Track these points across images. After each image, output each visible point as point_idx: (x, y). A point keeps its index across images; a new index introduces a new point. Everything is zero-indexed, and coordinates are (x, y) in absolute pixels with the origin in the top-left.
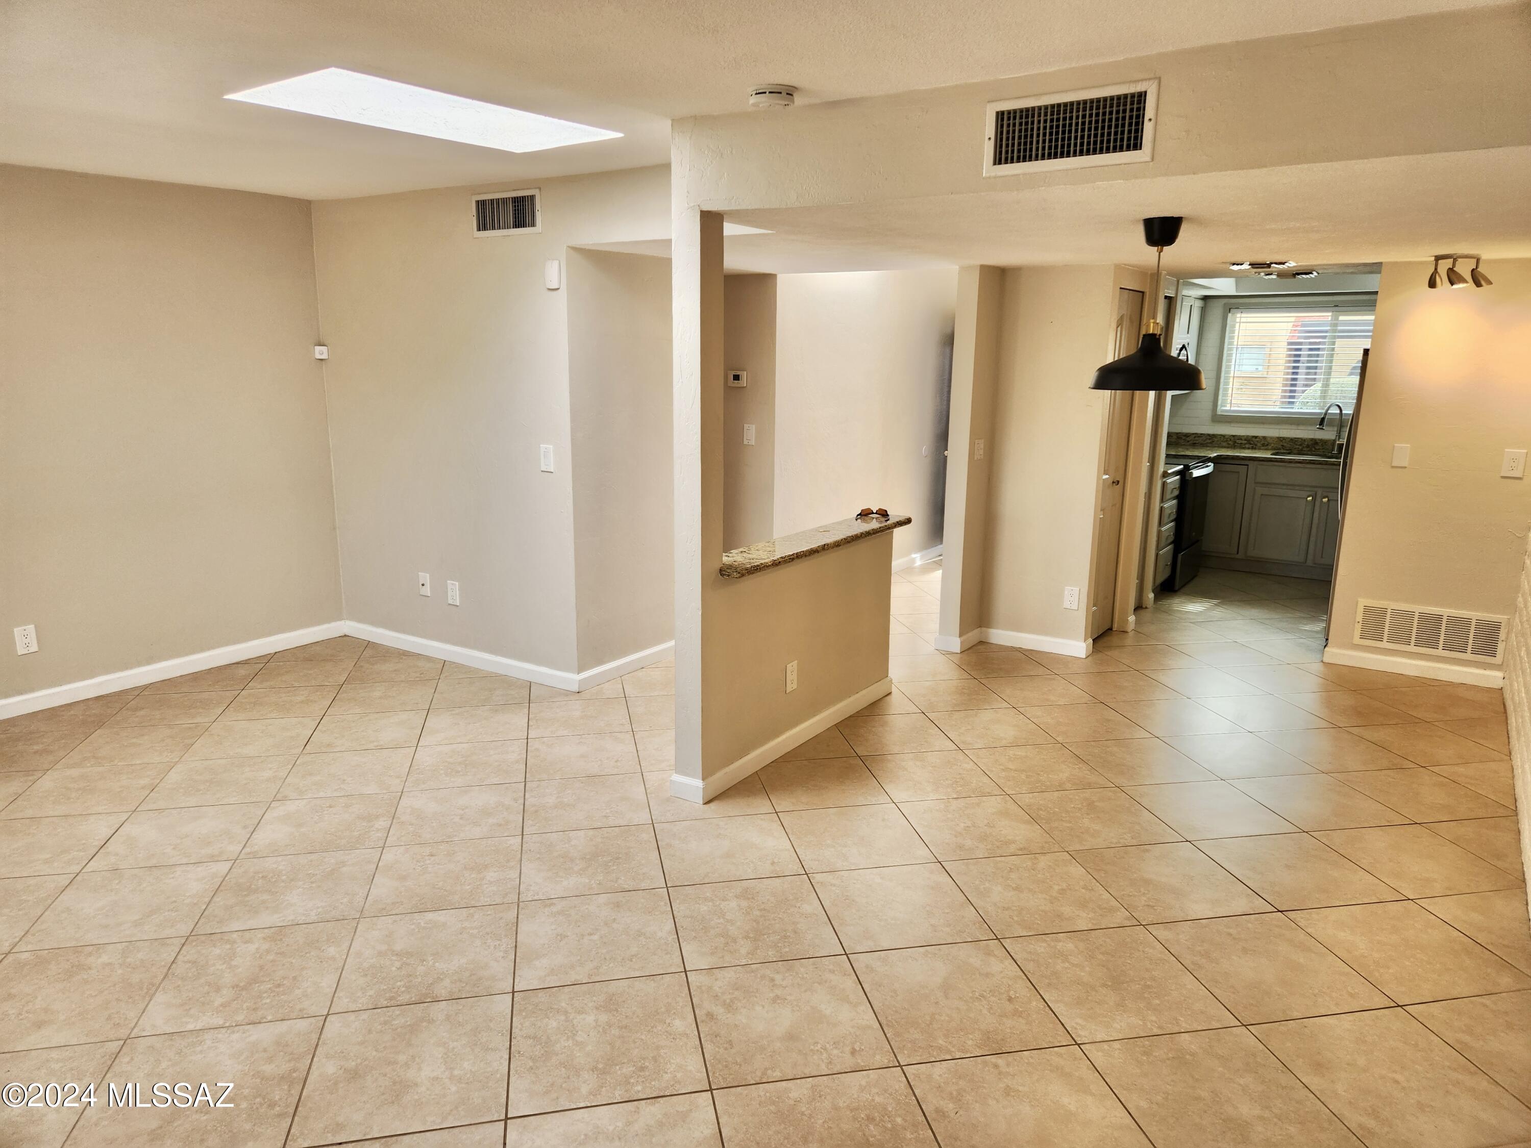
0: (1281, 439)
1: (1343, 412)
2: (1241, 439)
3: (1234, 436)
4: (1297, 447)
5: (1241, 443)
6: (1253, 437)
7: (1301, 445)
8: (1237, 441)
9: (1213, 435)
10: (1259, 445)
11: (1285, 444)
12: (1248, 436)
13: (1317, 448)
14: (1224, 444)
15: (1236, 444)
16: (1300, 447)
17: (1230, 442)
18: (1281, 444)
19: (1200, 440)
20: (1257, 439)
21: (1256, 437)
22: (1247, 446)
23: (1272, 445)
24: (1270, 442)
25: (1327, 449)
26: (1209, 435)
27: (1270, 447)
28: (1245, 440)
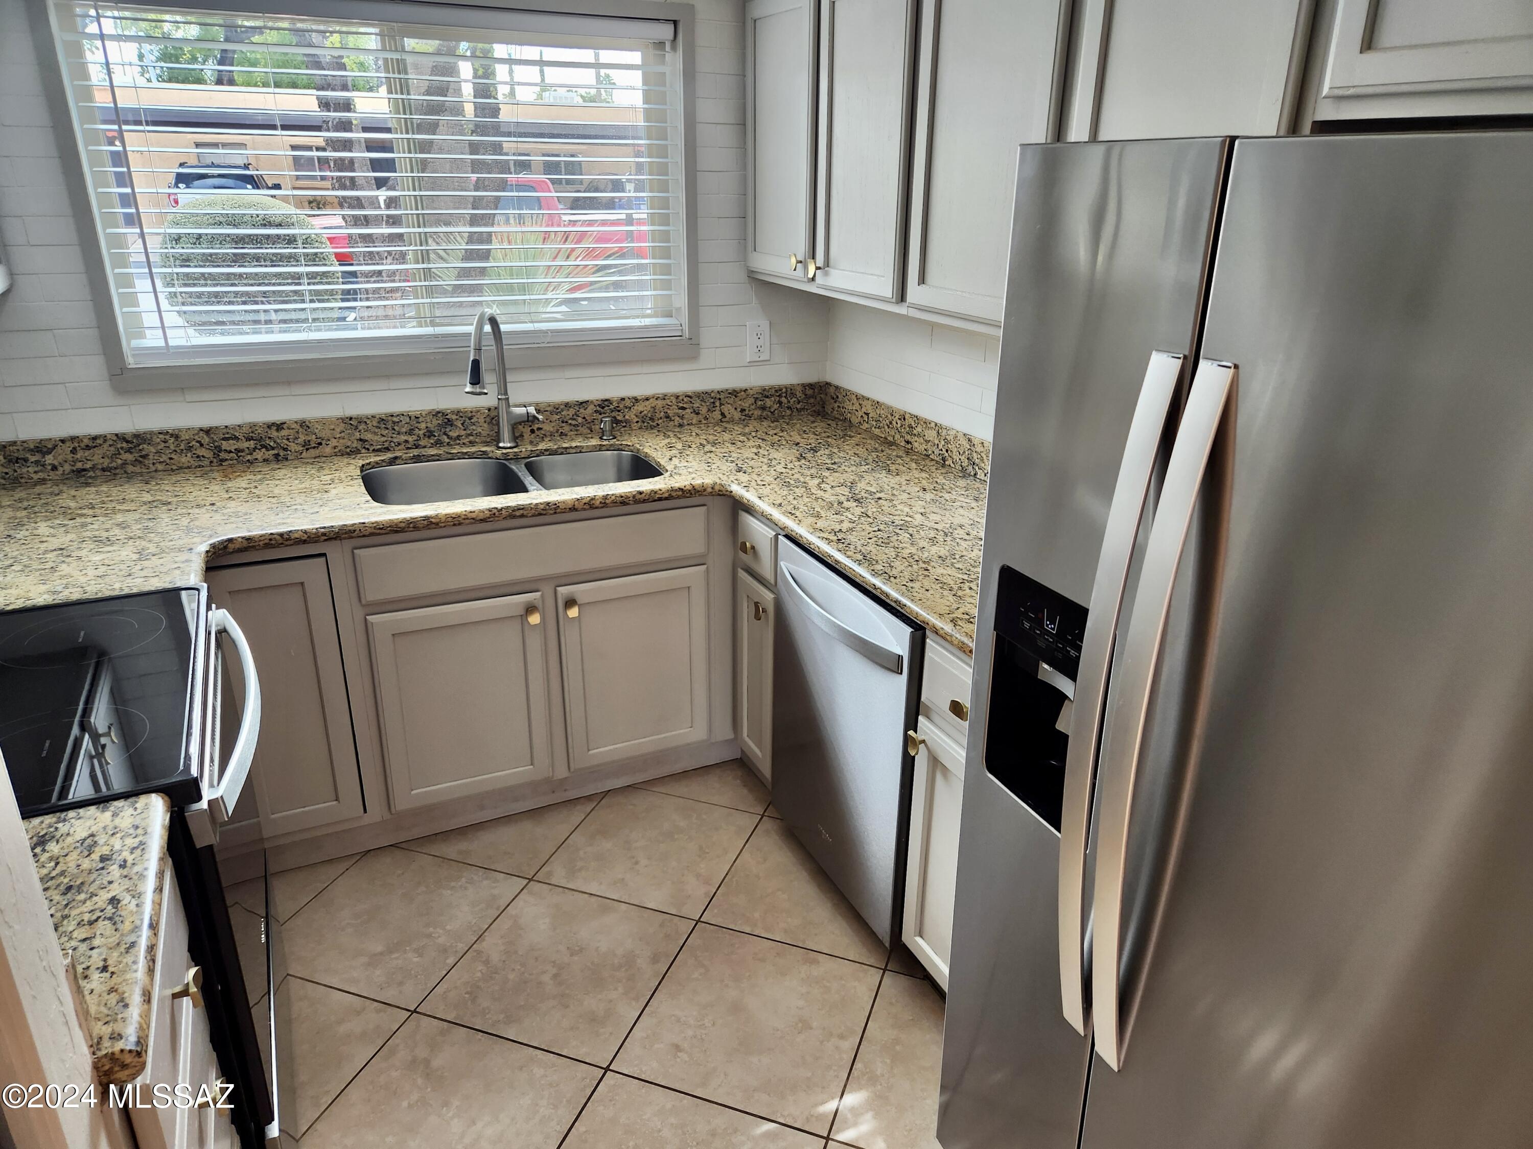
0: (352, 423)
1: (503, 328)
2: (236, 438)
3: (208, 431)
4: (403, 438)
5: (238, 451)
6: (270, 426)
7: (410, 432)
8: (225, 445)
9: (137, 436)
10: (293, 447)
11: (368, 436)
12: (253, 426)
13: (454, 434)
14: (185, 459)
15: (223, 455)
16: (410, 439)
17: (202, 452)
18: (357, 435)
19: (97, 457)
20: (284, 433)
21: (279, 426)
22: (259, 455)
23: (334, 442)
24: (323, 435)
25: (479, 435)
26: (121, 437)
27: (328, 450)
28: (249, 439)
